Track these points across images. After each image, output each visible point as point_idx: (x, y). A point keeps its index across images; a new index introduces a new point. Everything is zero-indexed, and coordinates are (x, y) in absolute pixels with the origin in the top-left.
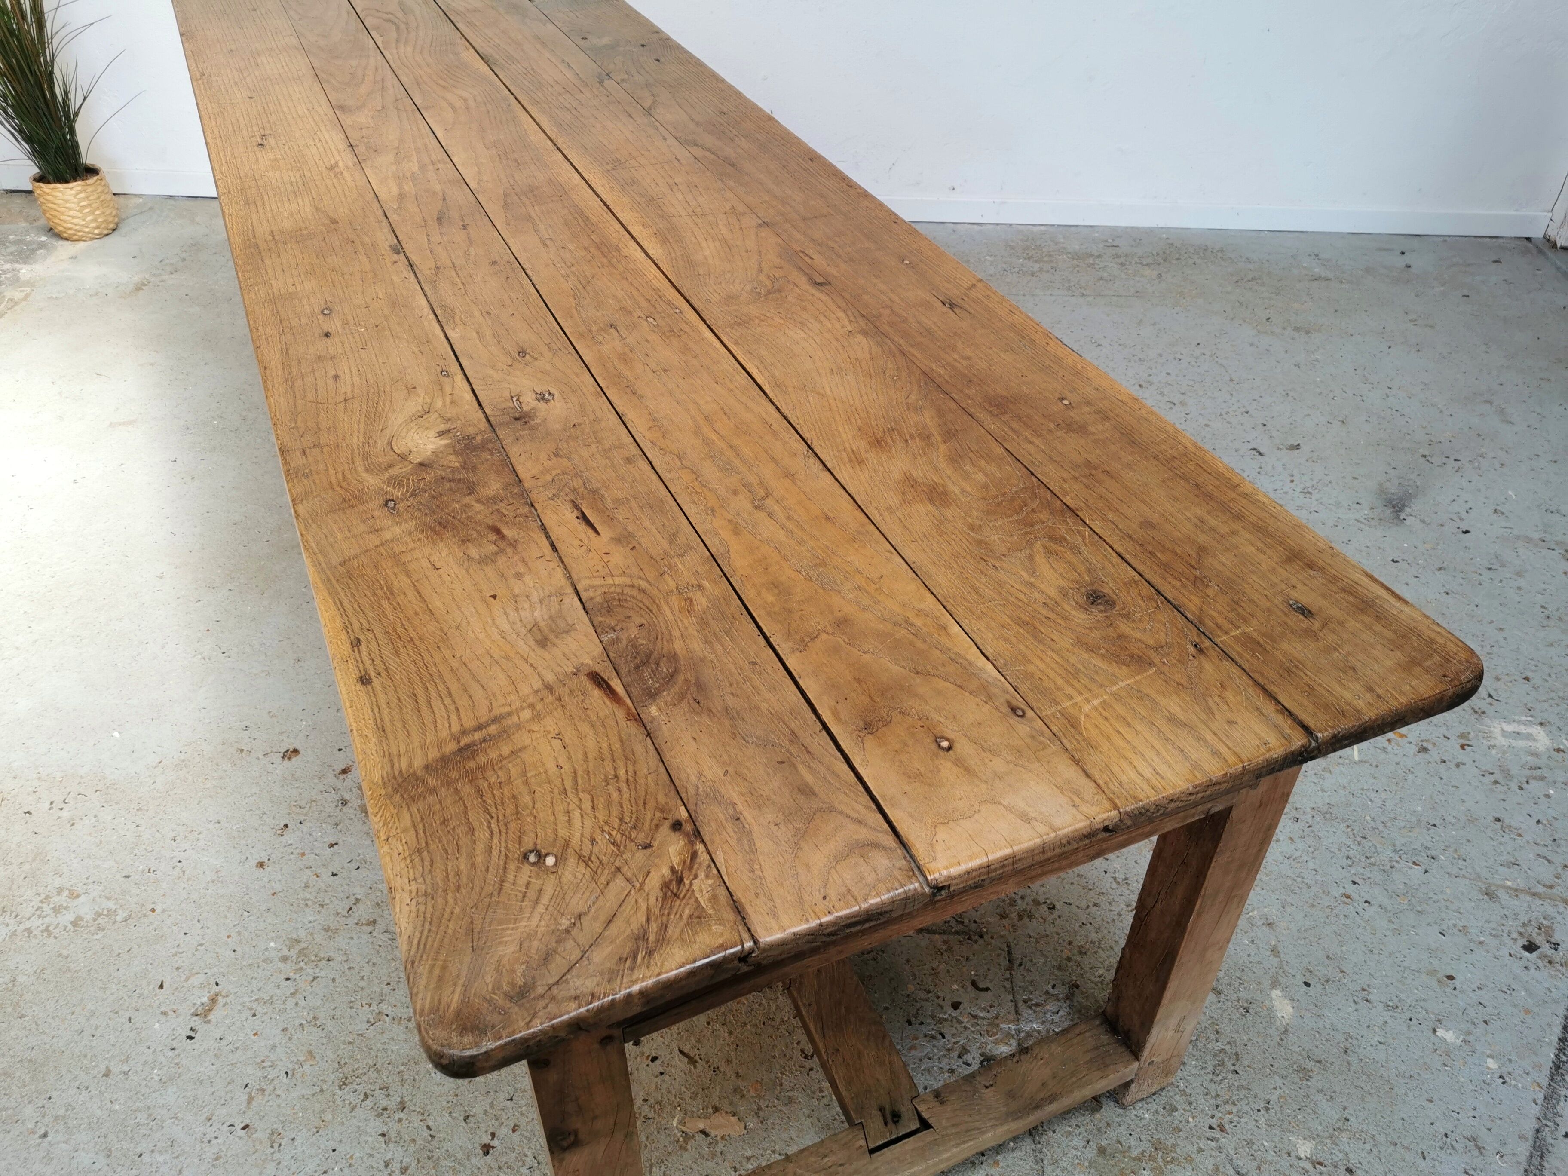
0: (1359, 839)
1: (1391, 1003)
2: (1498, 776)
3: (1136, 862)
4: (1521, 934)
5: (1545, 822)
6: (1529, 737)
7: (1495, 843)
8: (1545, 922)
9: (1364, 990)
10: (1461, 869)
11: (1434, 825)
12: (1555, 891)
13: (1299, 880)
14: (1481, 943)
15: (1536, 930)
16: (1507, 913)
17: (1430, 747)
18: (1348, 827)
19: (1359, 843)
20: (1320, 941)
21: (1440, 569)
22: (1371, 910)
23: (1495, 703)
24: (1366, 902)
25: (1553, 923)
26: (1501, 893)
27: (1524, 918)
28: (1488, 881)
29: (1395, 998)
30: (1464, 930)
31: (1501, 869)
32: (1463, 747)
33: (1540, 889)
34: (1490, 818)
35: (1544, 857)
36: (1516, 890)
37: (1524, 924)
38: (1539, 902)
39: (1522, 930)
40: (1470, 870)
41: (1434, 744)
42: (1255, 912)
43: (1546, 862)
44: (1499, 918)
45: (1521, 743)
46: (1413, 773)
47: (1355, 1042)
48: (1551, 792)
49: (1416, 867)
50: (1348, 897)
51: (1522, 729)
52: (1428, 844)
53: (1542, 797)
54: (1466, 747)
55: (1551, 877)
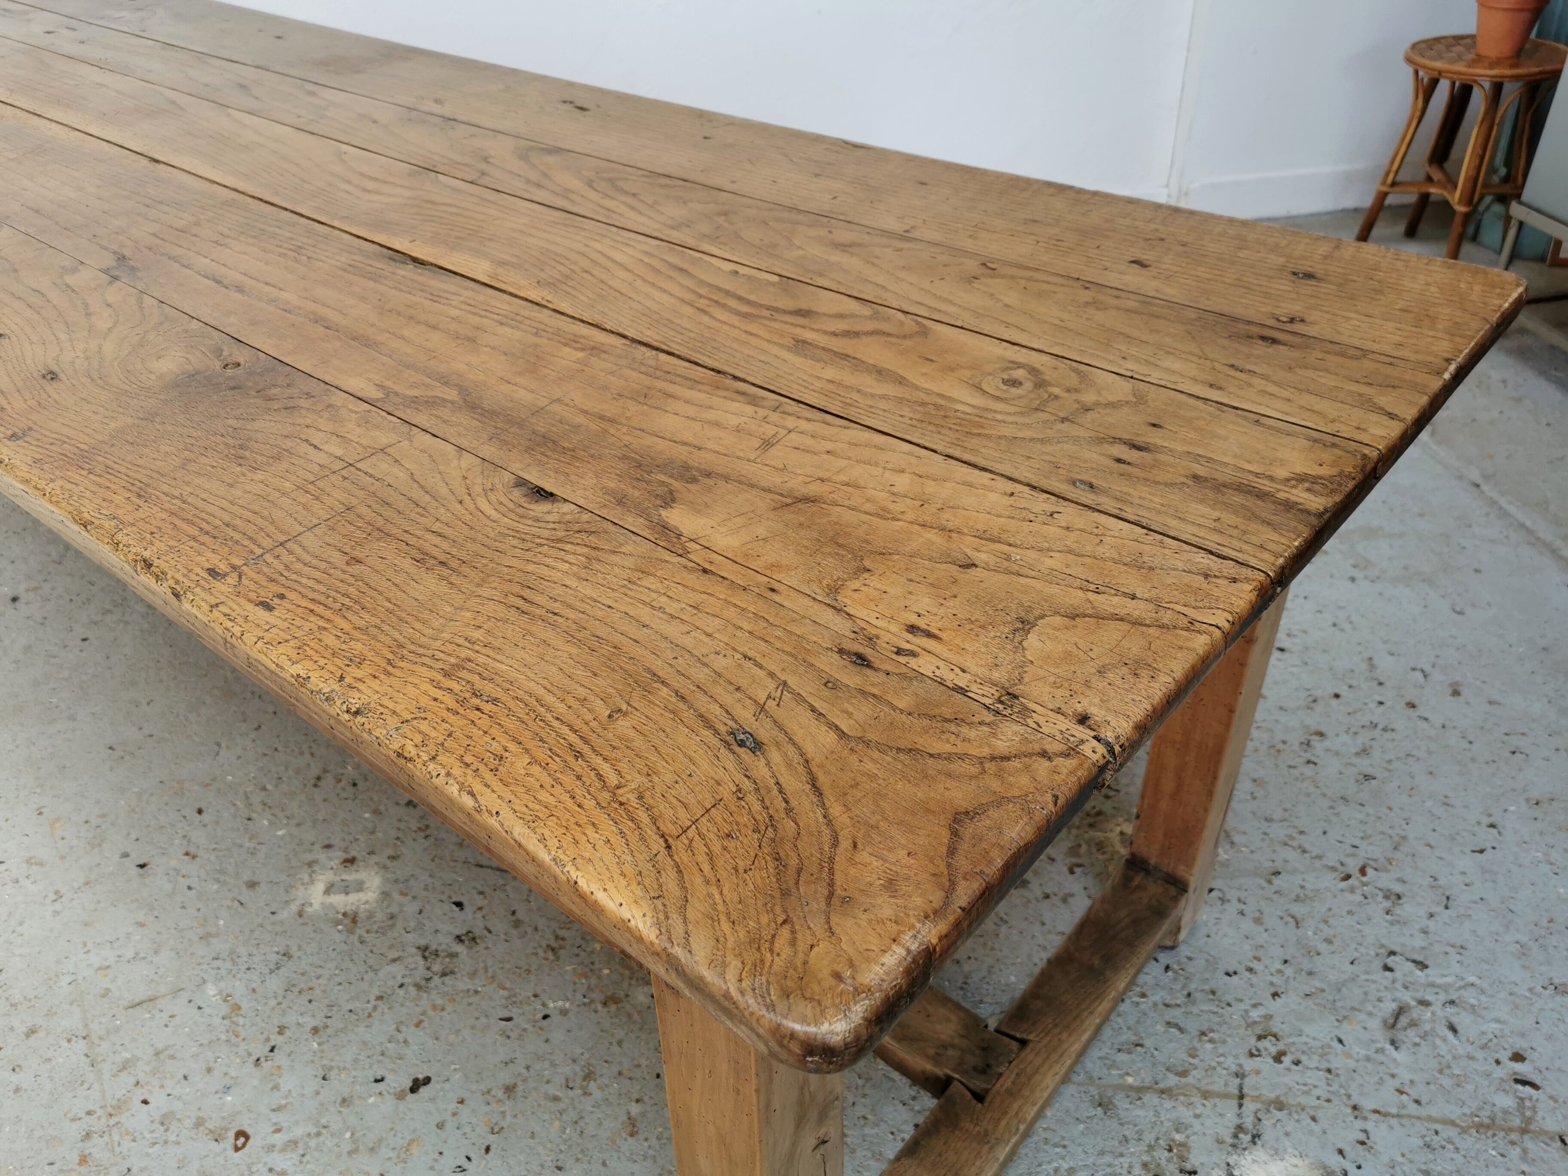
5: (1175, 967)
8: (1178, 1137)
12: (1190, 1079)
15: (1166, 1154)
16: (1127, 1133)
27: (1149, 1137)
28: (1103, 1081)
33: (1172, 1080)
36: (1139, 1089)
37: (1151, 1148)
38: (1168, 1104)
43: (1177, 1032)
44: (1116, 1143)
46: (1006, 922)
54: (1076, 869)
55: (1184, 1056)
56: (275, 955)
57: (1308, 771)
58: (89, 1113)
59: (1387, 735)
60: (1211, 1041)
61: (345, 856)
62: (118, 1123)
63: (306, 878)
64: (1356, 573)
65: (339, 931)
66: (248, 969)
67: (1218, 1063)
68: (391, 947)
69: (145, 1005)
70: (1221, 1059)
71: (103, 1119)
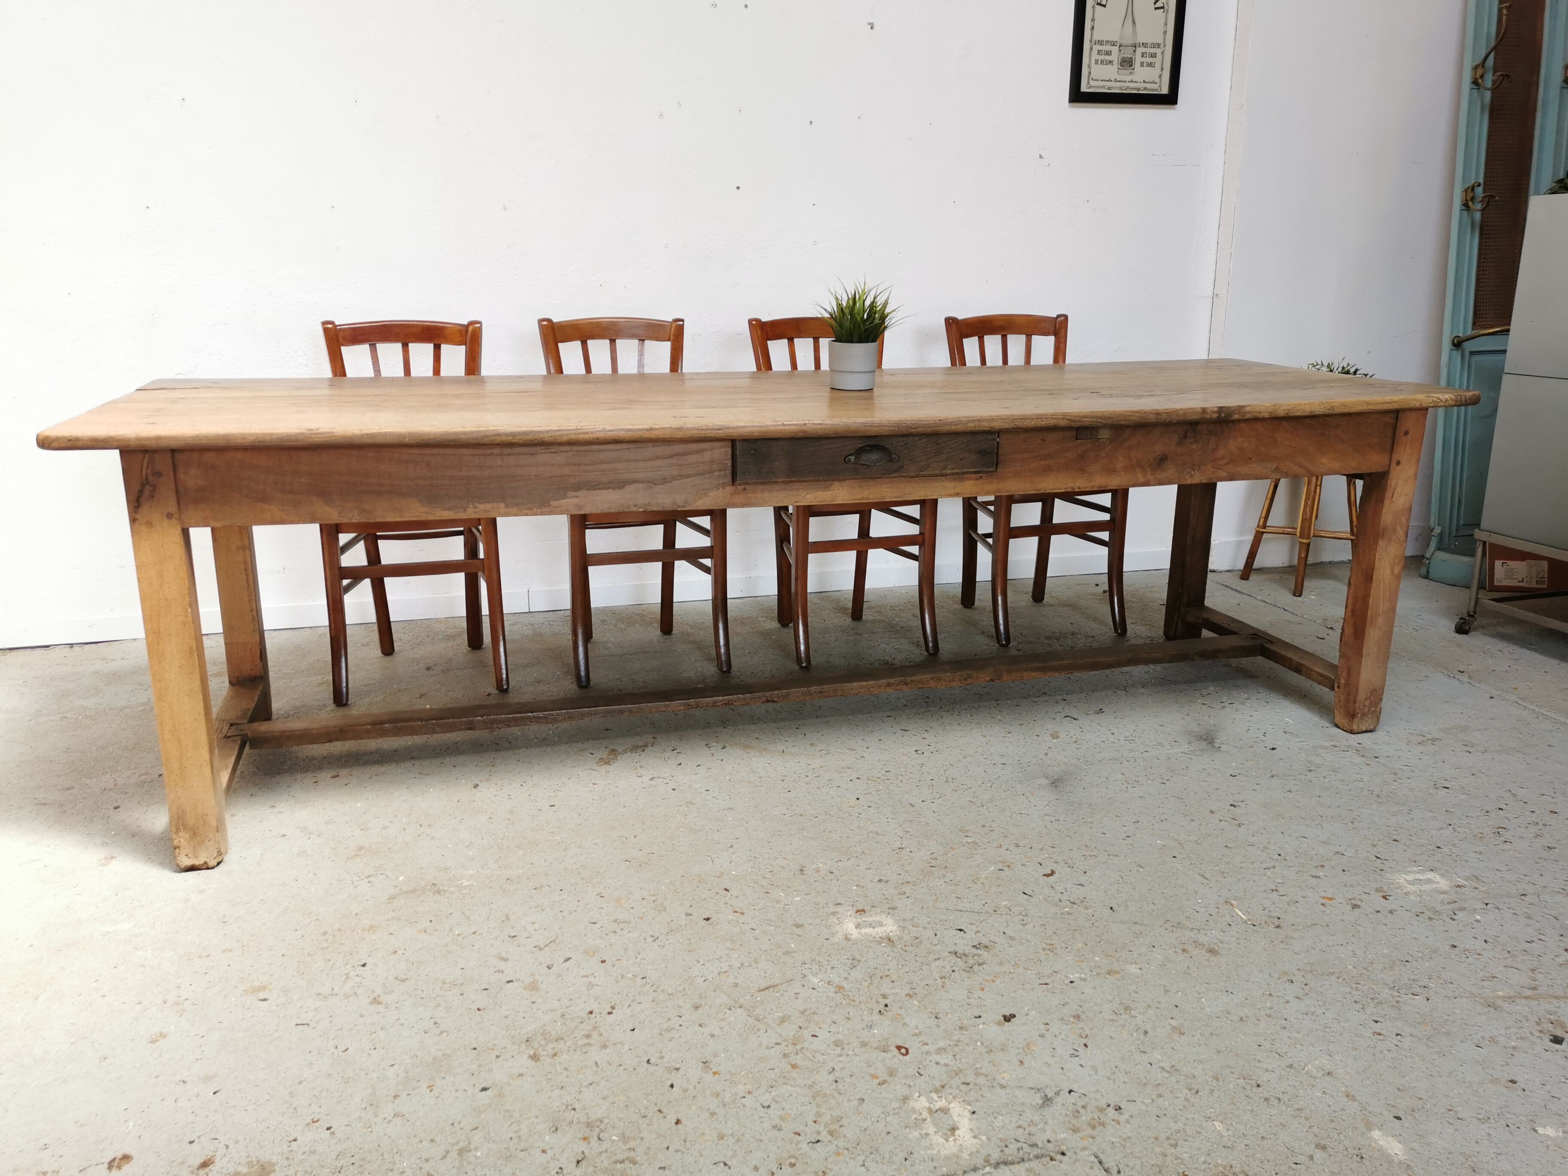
0: (1355, 986)
1: (1480, 1117)
2: (1428, 914)
3: (1173, 1048)
4: (1541, 1031)
5: (1490, 940)
6: (1429, 881)
7: (1465, 965)
8: (1552, 1017)
9: (1450, 1110)
10: (1454, 991)
11: (1407, 961)
12: (1540, 991)
13: (1328, 1030)
14: (1514, 1048)
15: (1551, 1025)
16: (1517, 1018)
17: (1359, 903)
18: (1338, 978)
19: (1357, 989)
20: (1383, 1077)
21: (1272, 776)
22: (1407, 1041)
23: (1385, 862)
24: (1397, 1035)
25: (1558, 1017)
26: (1499, 1002)
27: (1534, 1018)
28: (1483, 996)
29: (1480, 1111)
30: (1492, 1040)
31: (1485, 984)
32: (1385, 897)
33: (1529, 993)
34: (1447, 948)
35: (1512, 967)
36: (1510, 998)
37: (1537, 1023)
38: (1534, 1003)
39: (1539, 1028)
40: (1461, 990)
41: (1361, 901)
42: (1310, 1066)
43: (1515, 970)
44: (1514, 1023)
45: (1428, 887)
47: (1475, 1159)
48: (1479, 917)
49: (1416, 997)
50: (1380, 1034)
51: (1420, 876)
52: (1413, 977)
53: (1474, 923)
54: (1388, 897)
55: (1529, 981)
56: (847, 961)
57: (1507, 846)
58: (777, 1044)
59: (1548, 828)
60: (1540, 973)
61: (855, 909)
62: (803, 1048)
63: (837, 922)
64: (1468, 748)
65: (884, 946)
66: (833, 968)
67: (1554, 983)
68: (929, 953)
69: (771, 989)
70: (1554, 981)
71: (790, 1047)
